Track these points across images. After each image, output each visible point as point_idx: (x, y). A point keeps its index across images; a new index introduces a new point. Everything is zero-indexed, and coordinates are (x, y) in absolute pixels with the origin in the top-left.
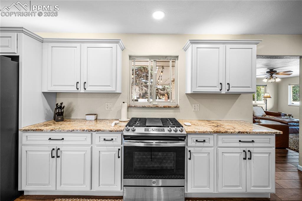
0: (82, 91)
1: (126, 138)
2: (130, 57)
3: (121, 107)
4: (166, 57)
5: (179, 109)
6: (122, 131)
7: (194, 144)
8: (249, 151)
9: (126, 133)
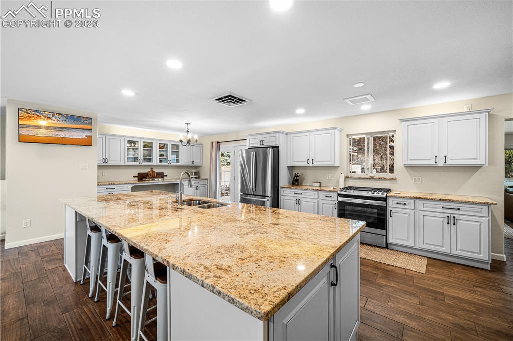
0: (311, 165)
1: (340, 195)
2: (347, 135)
3: (339, 177)
4: (383, 132)
5: (397, 181)
6: (337, 192)
7: (395, 206)
8: (454, 218)
9: (339, 193)
